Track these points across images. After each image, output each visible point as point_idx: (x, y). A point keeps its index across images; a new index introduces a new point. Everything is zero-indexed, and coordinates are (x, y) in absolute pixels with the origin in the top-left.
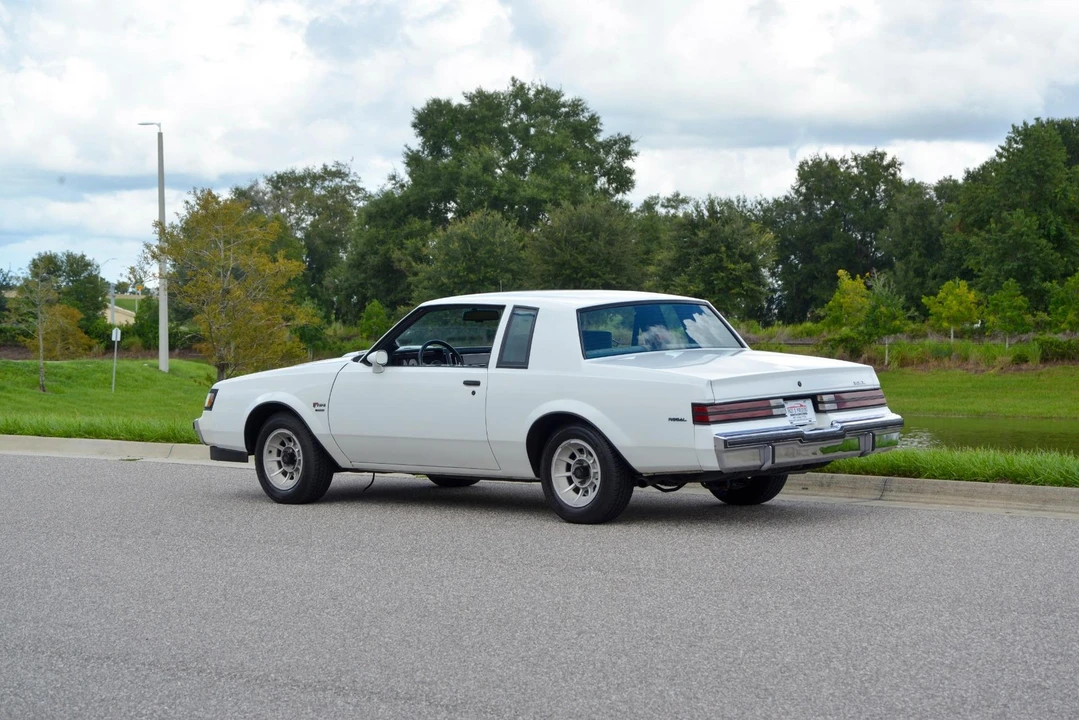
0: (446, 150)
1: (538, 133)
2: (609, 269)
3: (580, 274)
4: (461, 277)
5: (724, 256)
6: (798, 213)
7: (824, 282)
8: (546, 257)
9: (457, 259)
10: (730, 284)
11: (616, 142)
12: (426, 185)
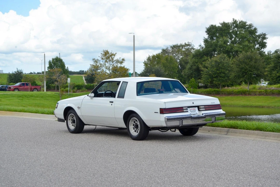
0: (215, 38)
1: (240, 33)
2: (255, 69)
3: (247, 71)
4: (215, 72)
8: (238, 66)
9: (214, 67)
11: (261, 35)
12: (209, 48)
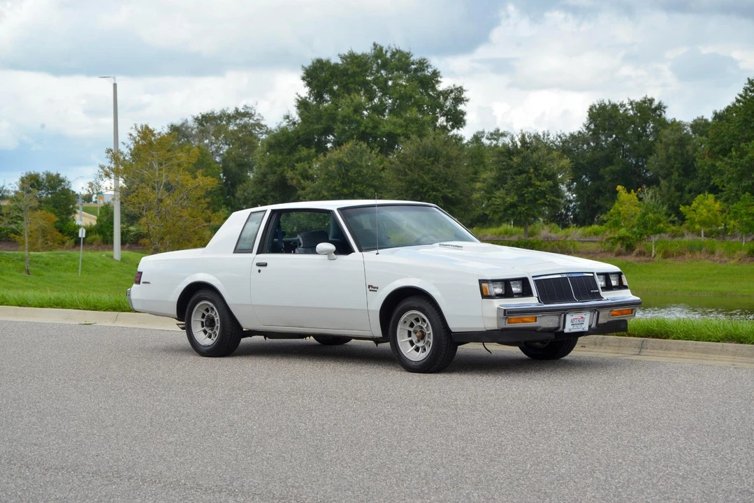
0: (327, 97)
1: (395, 85)
2: (446, 185)
4: (337, 191)
5: (533, 178)
6: (588, 144)
7: (608, 195)
8: (400, 176)
9: (335, 178)
10: (537, 197)
11: (452, 91)
12: (311, 123)
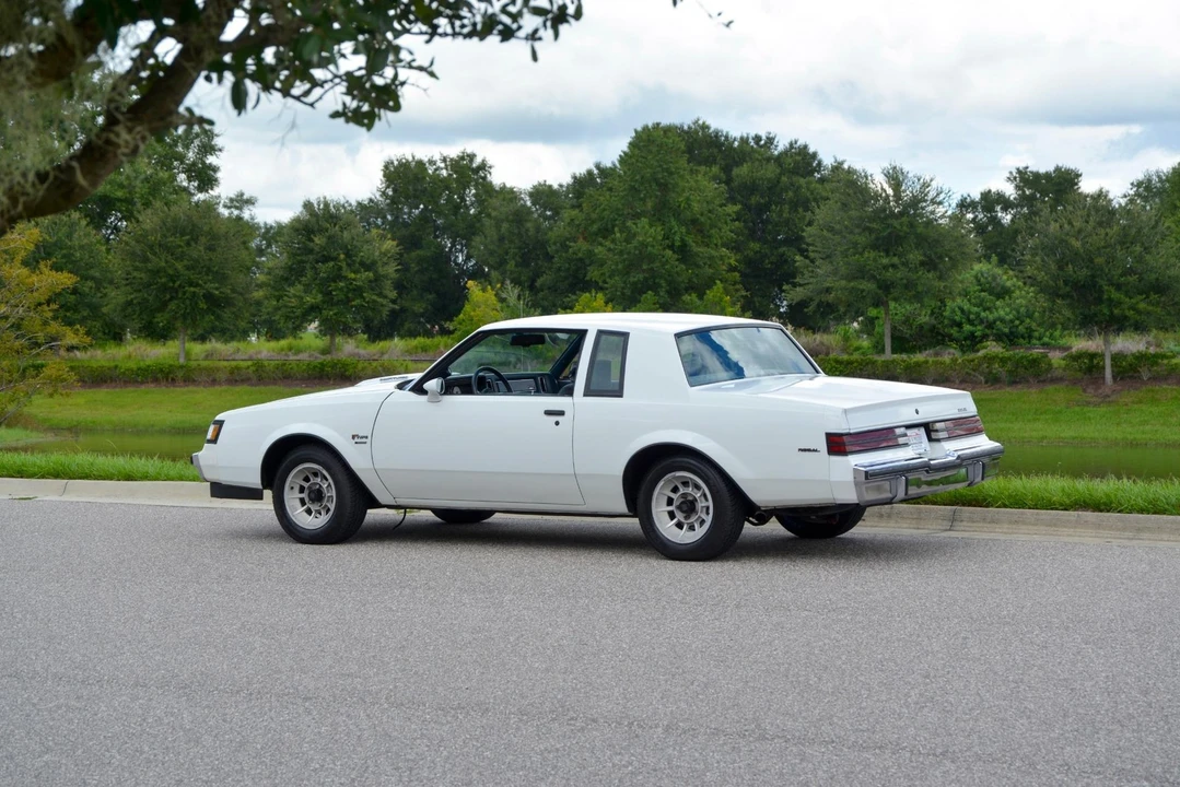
2: (210, 278)
3: (178, 283)
5: (344, 265)
6: (384, 217)
7: (415, 292)
10: (350, 295)
11: (196, 136)
